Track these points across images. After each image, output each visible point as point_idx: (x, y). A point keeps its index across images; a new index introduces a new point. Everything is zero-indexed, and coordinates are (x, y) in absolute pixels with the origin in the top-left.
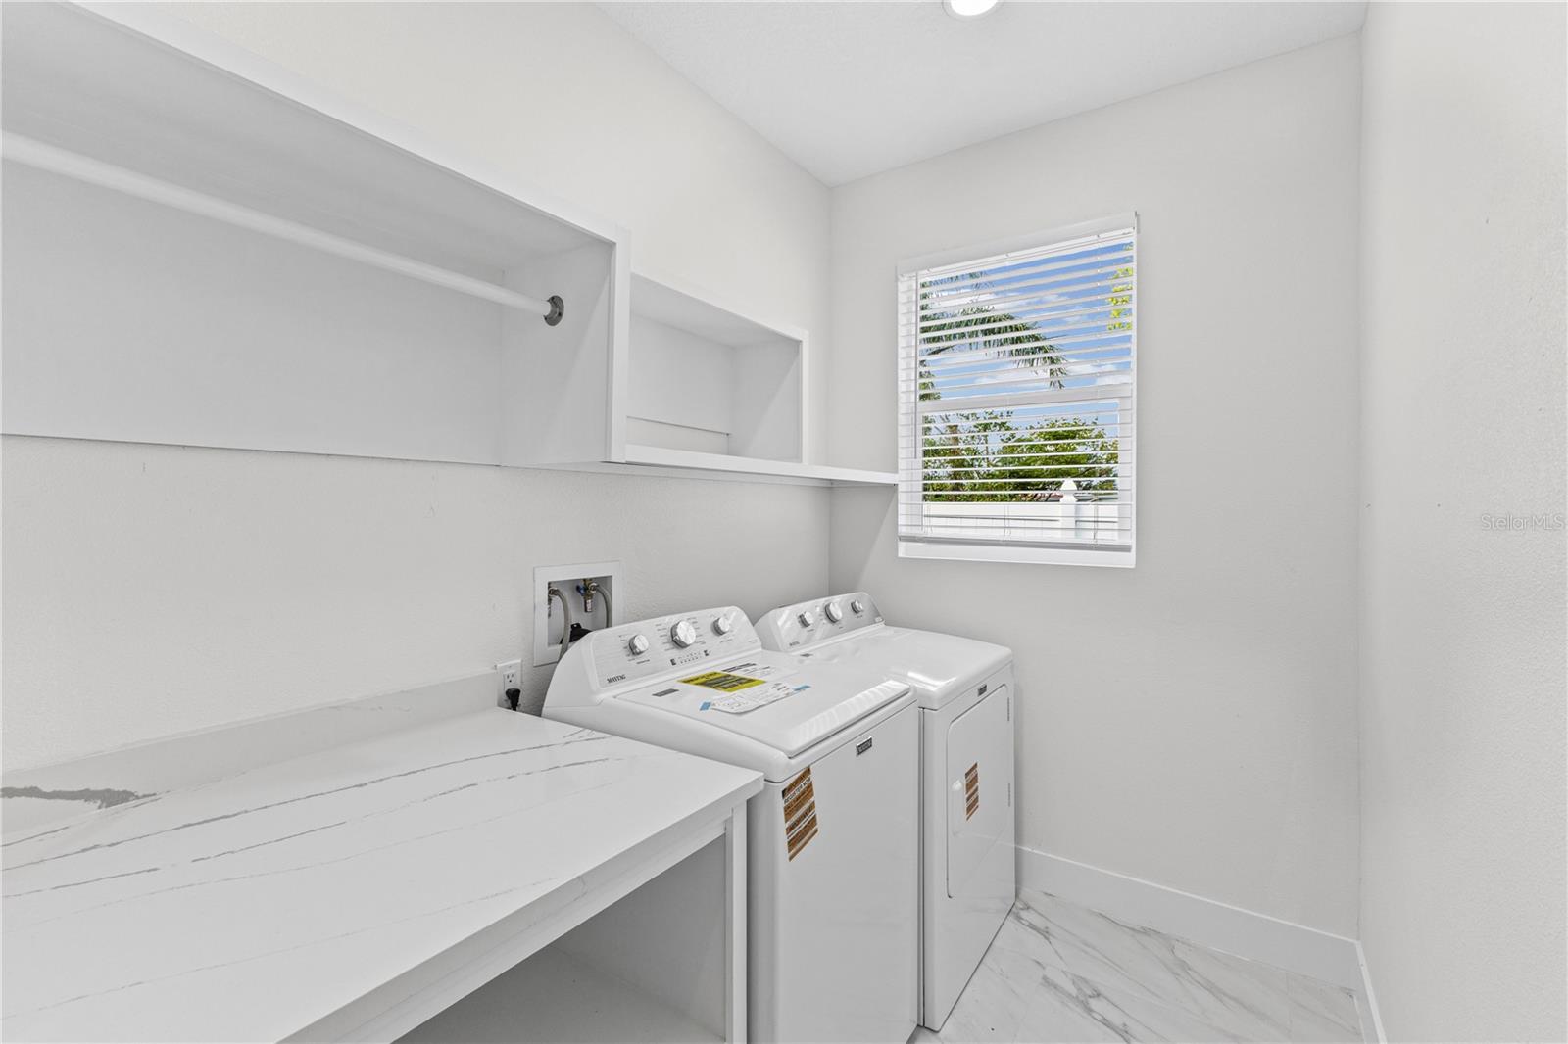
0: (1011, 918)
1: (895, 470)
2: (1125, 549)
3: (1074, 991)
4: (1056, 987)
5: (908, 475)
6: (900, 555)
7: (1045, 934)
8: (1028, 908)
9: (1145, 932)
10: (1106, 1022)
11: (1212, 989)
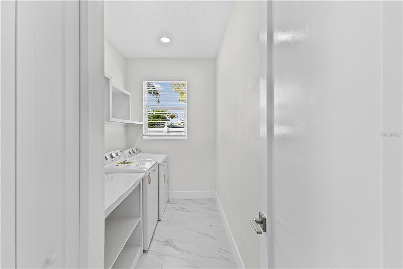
0: (168, 203)
1: (142, 121)
2: (185, 136)
3: (180, 209)
4: (178, 209)
5: (145, 122)
6: (144, 139)
7: (174, 204)
8: (170, 201)
9: (189, 199)
10: (186, 211)
11: (198, 203)
